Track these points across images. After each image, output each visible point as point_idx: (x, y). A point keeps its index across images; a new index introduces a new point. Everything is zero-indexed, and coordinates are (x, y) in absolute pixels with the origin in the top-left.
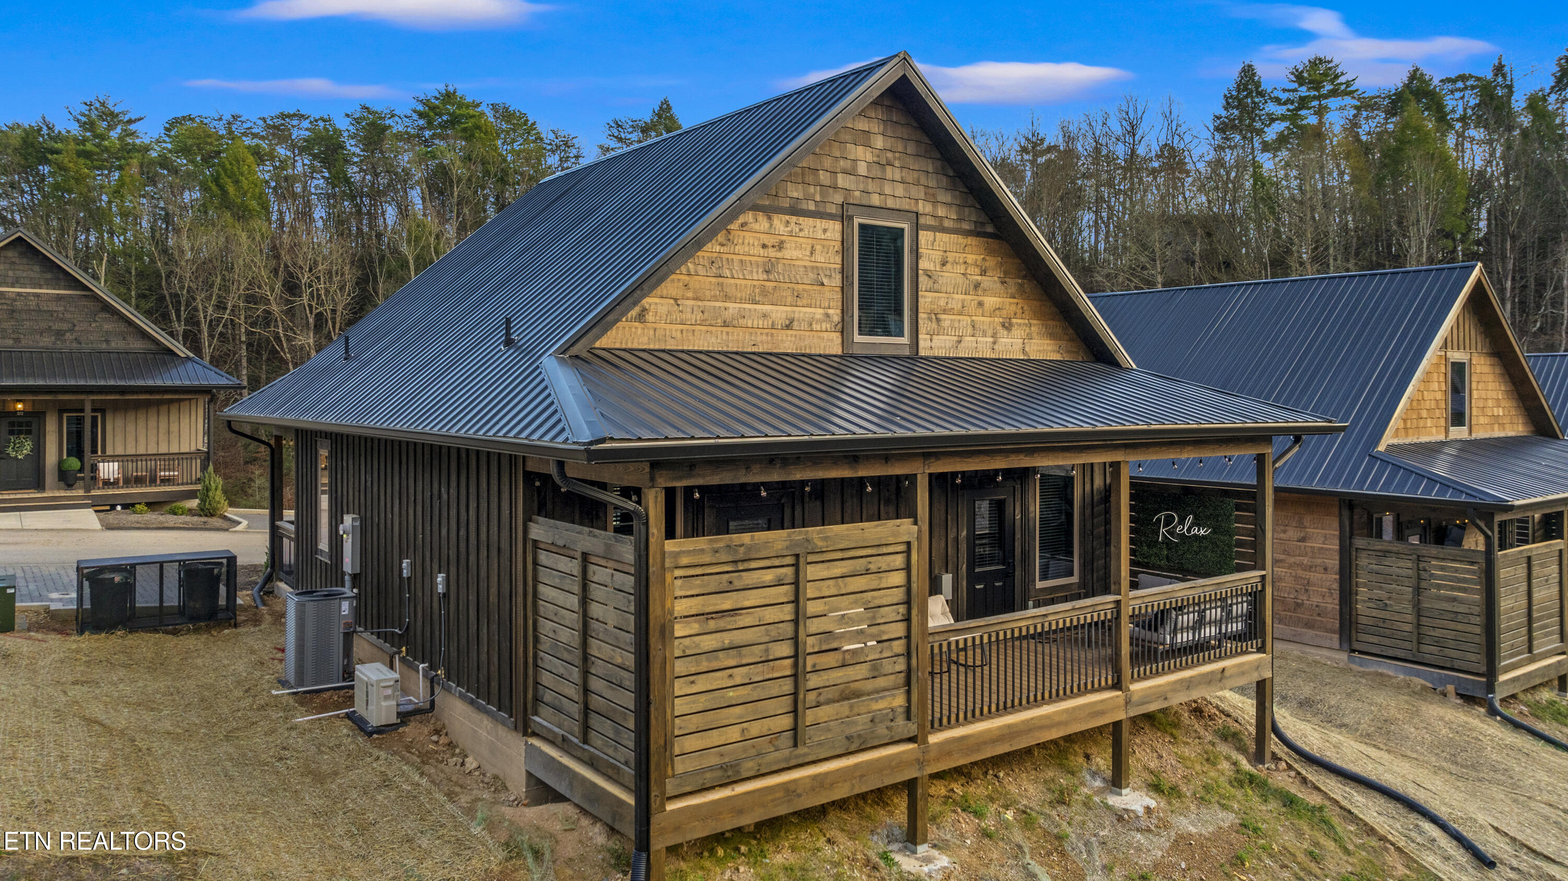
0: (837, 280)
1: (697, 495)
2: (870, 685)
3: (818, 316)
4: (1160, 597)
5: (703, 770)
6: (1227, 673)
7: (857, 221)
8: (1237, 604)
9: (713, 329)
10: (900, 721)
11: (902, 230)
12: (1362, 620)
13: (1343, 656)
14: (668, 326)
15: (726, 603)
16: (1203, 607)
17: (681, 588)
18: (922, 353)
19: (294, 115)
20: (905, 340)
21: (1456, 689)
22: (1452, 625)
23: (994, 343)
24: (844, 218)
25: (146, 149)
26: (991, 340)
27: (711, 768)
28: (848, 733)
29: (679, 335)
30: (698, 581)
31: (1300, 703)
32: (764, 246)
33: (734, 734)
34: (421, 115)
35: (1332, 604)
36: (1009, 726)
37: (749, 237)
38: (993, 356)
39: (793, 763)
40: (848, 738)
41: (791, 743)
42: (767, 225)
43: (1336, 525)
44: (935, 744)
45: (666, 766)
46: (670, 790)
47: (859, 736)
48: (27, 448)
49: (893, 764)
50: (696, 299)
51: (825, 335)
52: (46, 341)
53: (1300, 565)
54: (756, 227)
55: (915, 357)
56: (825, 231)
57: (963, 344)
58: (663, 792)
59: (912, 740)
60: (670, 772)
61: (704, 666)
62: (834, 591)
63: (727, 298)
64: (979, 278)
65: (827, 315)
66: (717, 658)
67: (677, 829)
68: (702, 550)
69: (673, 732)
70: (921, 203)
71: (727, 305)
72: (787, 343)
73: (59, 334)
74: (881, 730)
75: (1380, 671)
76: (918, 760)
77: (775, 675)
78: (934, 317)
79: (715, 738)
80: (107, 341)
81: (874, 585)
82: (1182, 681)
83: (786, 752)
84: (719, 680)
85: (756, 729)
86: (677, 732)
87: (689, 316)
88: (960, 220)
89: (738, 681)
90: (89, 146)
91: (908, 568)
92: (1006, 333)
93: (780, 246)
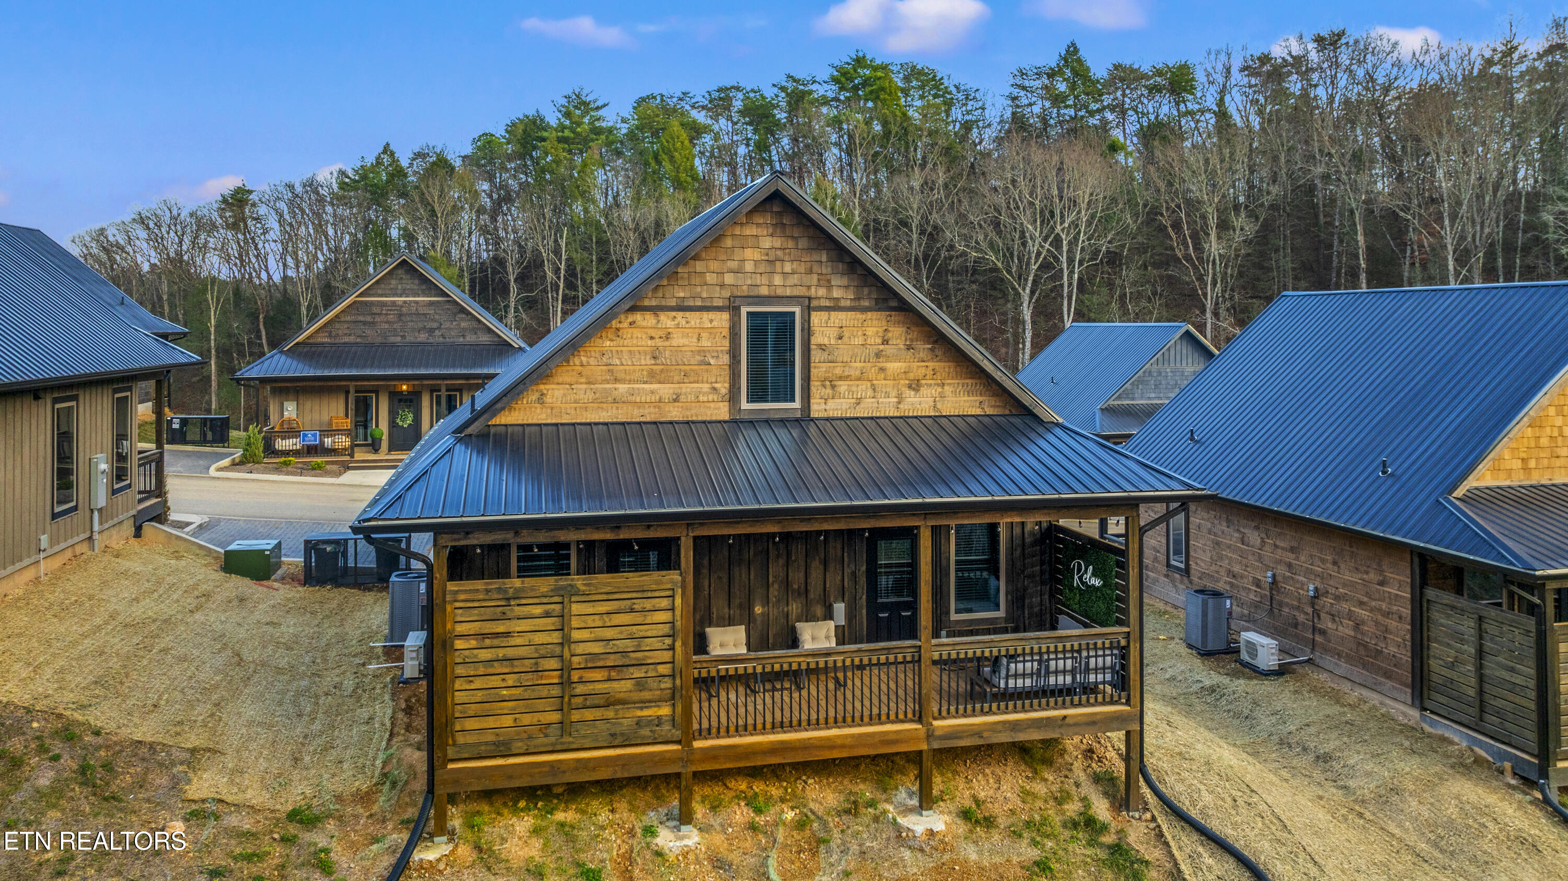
0: (726, 359)
1: (479, 551)
2: (636, 696)
3: (705, 390)
4: (1009, 644)
5: (480, 744)
6: (1067, 721)
7: (744, 310)
8: (1096, 656)
9: (604, 405)
10: (667, 727)
11: (793, 314)
12: (1435, 678)
13: (1415, 713)
14: (563, 406)
15: (501, 628)
16: (1046, 657)
17: (461, 615)
18: (814, 414)
19: (732, 87)
20: (797, 405)
21: (1513, 768)
22: (1511, 696)
23: (899, 403)
24: (734, 310)
25: (610, 131)
26: (896, 400)
27: (486, 743)
28: (612, 731)
29: (573, 412)
30: (476, 611)
31: (1318, 757)
32: (652, 338)
33: (508, 721)
34: (835, 80)
35: (1405, 656)
36: (782, 742)
37: (637, 333)
38: (898, 414)
39: (559, 747)
40: (612, 735)
41: (559, 733)
42: (654, 321)
43: (1408, 572)
44: (701, 749)
45: (447, 738)
46: (451, 753)
47: (622, 734)
48: (410, 420)
49: (656, 759)
50: (589, 383)
51: (712, 405)
52: (423, 337)
53: (1380, 610)
54: (644, 324)
55: (804, 420)
56: (711, 321)
57: (862, 405)
58: (445, 755)
59: (679, 742)
60: (450, 742)
61: (481, 671)
62: (599, 624)
63: (616, 380)
64: (882, 347)
65: (714, 389)
66: (492, 666)
67: (456, 782)
68: (477, 591)
69: (453, 714)
70: (813, 289)
71: (617, 386)
72: (675, 413)
73: (431, 331)
74: (645, 732)
75: (1446, 735)
76: (682, 759)
77: (544, 682)
78: (828, 383)
79: (490, 722)
80: (464, 336)
81: (639, 620)
82: (1004, 723)
83: (553, 739)
84: (495, 681)
85: (526, 719)
86: (457, 715)
87: (582, 396)
88: (858, 299)
89: (510, 683)
90: (567, 133)
91: (673, 609)
92: (913, 393)
93: (668, 337)
